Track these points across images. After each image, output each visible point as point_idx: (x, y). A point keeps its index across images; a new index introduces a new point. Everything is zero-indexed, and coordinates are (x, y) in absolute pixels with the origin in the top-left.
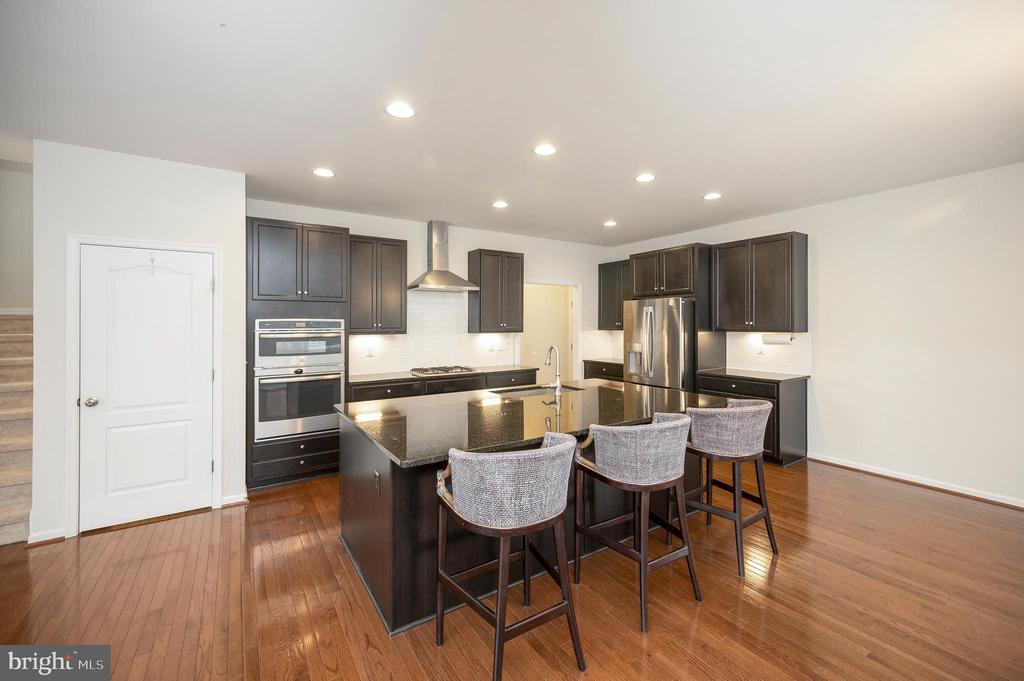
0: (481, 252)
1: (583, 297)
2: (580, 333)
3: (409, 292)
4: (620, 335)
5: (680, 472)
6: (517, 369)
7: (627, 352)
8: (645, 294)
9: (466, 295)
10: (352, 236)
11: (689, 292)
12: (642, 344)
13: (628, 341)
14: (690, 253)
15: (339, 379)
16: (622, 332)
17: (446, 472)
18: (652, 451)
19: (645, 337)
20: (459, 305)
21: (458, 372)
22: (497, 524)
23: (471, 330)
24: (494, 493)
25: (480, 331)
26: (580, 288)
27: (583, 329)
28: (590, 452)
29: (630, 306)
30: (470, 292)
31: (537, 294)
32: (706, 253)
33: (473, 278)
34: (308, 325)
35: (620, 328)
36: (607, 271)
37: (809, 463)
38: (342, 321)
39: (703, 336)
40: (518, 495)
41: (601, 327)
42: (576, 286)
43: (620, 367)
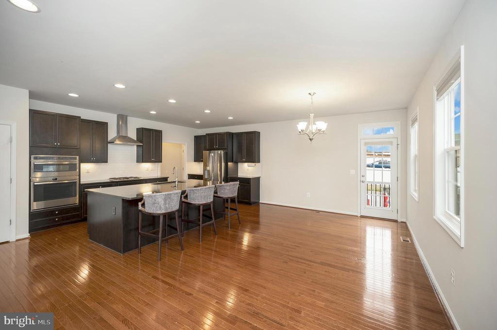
0: (143, 129)
1: (188, 149)
2: (186, 163)
3: (109, 145)
4: (202, 164)
5: (212, 200)
6: (159, 177)
7: (205, 170)
8: (211, 149)
9: (135, 147)
10: (82, 119)
11: (225, 149)
12: (210, 168)
13: (205, 166)
14: (226, 135)
15: (76, 182)
16: (203, 163)
17: (142, 202)
18: (203, 194)
19: (211, 165)
20: (132, 150)
21: (132, 179)
22: (159, 212)
23: (138, 161)
24: (158, 204)
25: (143, 162)
26: (186, 145)
27: (188, 161)
28: (186, 197)
29: (206, 153)
30: (137, 146)
31: (168, 147)
32: (231, 135)
33: (139, 139)
34: (59, 158)
35: (202, 161)
36: (198, 139)
37: (260, 204)
38: (78, 157)
39: (229, 164)
40: (165, 204)
41: (195, 161)
42: (185, 144)
43: (202, 176)
